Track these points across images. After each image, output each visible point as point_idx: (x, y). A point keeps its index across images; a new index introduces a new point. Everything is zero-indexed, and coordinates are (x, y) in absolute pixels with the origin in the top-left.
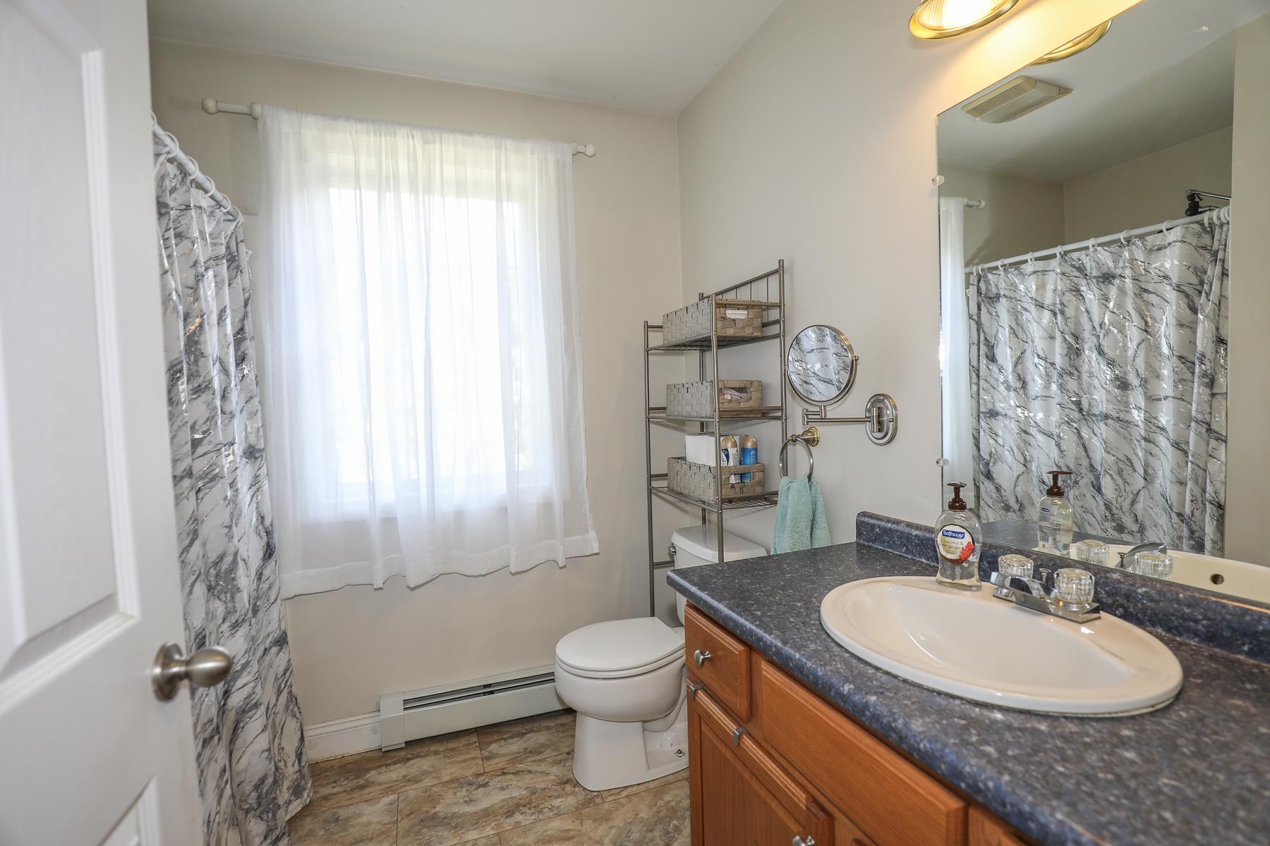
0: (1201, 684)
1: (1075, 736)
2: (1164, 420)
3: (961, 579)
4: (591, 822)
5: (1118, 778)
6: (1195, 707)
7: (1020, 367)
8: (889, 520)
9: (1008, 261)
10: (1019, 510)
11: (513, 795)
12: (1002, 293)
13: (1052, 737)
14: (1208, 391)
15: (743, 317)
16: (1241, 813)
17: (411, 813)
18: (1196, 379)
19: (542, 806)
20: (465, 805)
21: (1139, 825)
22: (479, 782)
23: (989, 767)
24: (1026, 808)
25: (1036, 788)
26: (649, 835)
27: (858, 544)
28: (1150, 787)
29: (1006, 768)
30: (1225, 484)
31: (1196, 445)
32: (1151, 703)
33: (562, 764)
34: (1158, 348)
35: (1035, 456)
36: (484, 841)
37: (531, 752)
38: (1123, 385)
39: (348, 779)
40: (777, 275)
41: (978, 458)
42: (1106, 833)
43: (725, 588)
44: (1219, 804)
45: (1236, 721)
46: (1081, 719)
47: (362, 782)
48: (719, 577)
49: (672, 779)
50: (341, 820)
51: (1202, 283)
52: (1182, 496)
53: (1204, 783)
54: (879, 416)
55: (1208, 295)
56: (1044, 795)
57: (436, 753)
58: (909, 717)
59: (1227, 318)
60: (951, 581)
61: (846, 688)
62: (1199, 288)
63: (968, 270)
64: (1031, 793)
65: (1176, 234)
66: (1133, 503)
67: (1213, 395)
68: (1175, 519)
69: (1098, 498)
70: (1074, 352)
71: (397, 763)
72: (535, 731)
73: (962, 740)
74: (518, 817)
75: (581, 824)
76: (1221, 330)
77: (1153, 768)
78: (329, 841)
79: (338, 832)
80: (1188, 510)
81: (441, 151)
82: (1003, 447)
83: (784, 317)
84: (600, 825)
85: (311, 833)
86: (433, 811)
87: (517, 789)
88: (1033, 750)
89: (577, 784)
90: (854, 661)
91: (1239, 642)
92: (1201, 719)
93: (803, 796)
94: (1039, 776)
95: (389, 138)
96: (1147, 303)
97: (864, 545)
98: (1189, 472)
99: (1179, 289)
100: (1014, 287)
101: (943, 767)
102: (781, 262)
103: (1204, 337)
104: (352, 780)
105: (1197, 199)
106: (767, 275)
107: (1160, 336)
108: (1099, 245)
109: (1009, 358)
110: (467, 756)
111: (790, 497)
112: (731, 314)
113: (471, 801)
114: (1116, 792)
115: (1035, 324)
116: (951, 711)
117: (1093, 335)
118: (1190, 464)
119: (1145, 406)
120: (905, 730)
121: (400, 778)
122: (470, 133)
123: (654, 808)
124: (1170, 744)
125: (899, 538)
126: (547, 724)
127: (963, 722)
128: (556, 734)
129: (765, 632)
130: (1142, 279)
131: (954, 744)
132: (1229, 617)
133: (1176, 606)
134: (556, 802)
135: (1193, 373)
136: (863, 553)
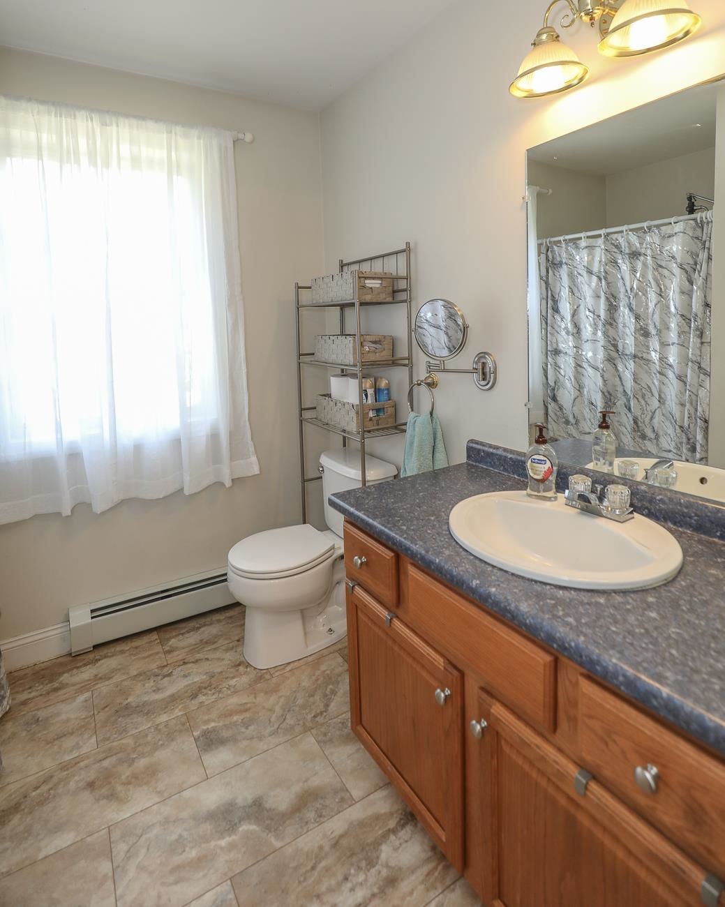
0: (694, 561)
1: (621, 605)
2: (672, 359)
3: (544, 491)
4: (262, 694)
5: (646, 630)
6: (689, 577)
7: (576, 317)
8: (490, 446)
9: (568, 237)
10: (576, 424)
11: (195, 680)
12: (564, 261)
13: (608, 607)
14: (699, 340)
15: (378, 286)
16: (713, 645)
17: (106, 707)
18: (692, 332)
19: (221, 687)
20: (154, 694)
21: (659, 660)
22: (164, 673)
23: (571, 632)
24: (595, 657)
25: (600, 644)
26: (311, 699)
27: (468, 464)
28: (665, 635)
29: (582, 632)
30: (709, 405)
31: (692, 378)
32: (665, 578)
33: (234, 650)
34: (668, 307)
35: (586, 384)
36: (174, 721)
37: (206, 643)
38: (646, 334)
39: (42, 684)
40: (405, 253)
41: (546, 384)
42: (641, 668)
43: (376, 508)
44: (701, 641)
45: (711, 584)
46: (624, 592)
47: (56, 685)
48: (370, 498)
49: (325, 652)
50: (42, 721)
51: (696, 264)
52: (682, 413)
53: (694, 629)
54: (483, 369)
55: (699, 272)
56: (604, 648)
57: (122, 652)
58: (518, 601)
59: (711, 289)
60: (536, 493)
61: (475, 583)
62: (694, 267)
63: (540, 241)
64: (597, 647)
65: (679, 227)
66: (652, 418)
67: (702, 343)
68: (678, 430)
69: (629, 415)
70: (612, 308)
71: (87, 665)
72: (208, 625)
73: (553, 615)
74: (201, 698)
75: (255, 698)
76: (707, 297)
77: (666, 622)
78: (32, 740)
79: (40, 732)
80: (686, 425)
81: (118, 132)
82: (565, 377)
83: (410, 287)
84: (271, 696)
85: (14, 735)
86: (126, 702)
87: (197, 675)
88: (597, 617)
89: (249, 665)
90: (477, 562)
91: (715, 531)
92: (693, 586)
93: (441, 660)
94: (602, 636)
95: (69, 120)
96: (661, 275)
97: (472, 465)
98: (687, 397)
99: (681, 267)
100: (571, 257)
101: (542, 635)
102: (408, 244)
103: (697, 303)
104: (47, 684)
105: (693, 200)
106: (397, 253)
107: (669, 299)
108: (631, 230)
109: (568, 310)
110: (150, 652)
111: (417, 429)
112: (369, 283)
113: (159, 689)
114: (646, 641)
115: (586, 286)
116: (544, 594)
117: (626, 296)
118: (687, 391)
119: (660, 349)
120: (516, 611)
121: (92, 678)
122: (144, 118)
123: (313, 677)
124: (675, 604)
125: (499, 460)
126: (218, 618)
127: (553, 602)
128: (226, 626)
129: (412, 543)
130: (658, 257)
131: (549, 618)
132: (709, 514)
133: (679, 507)
134: (232, 682)
135: (690, 327)
136: (472, 472)
